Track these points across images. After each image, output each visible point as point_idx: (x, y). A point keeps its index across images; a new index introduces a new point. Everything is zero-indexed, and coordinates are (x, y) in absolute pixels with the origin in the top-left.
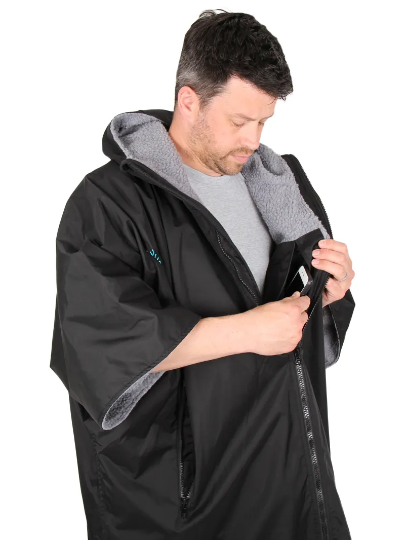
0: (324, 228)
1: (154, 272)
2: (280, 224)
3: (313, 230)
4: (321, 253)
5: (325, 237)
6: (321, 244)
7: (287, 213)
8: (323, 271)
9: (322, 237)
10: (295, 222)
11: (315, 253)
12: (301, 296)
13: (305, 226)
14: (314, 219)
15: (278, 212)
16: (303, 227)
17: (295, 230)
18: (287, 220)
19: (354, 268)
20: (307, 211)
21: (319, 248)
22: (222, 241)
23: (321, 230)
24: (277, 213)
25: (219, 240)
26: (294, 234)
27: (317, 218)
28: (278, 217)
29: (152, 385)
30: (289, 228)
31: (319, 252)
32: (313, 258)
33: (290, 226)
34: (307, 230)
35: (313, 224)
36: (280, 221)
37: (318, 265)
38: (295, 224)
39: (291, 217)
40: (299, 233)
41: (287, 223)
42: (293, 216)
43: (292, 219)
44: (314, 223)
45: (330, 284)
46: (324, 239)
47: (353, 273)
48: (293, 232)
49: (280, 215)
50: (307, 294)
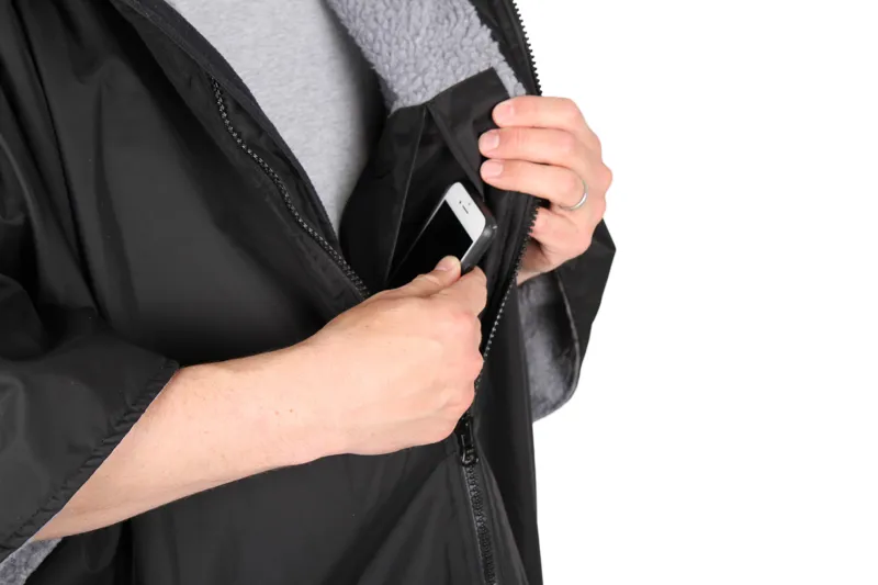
0: (505, 64)
1: (19, 220)
2: (385, 53)
3: (474, 73)
4: (504, 140)
5: (511, 93)
6: (501, 114)
7: (404, 21)
8: (518, 194)
9: (503, 94)
10: (426, 50)
11: (488, 144)
12: (464, 272)
13: (454, 61)
14: (478, 39)
15: (380, 17)
16: (446, 64)
17: (425, 72)
18: (404, 44)
19: (607, 160)
20: (461, 12)
21: (497, 127)
22: (230, 109)
23: (499, 73)
24: (376, 20)
25: (223, 107)
26: (423, 83)
27: (486, 33)
28: (380, 34)
29: (30, 571)
30: (410, 68)
31: (497, 140)
32: (484, 159)
33: (412, 61)
34: (459, 71)
35: (474, 55)
36: (385, 46)
37: (499, 177)
38: (426, 55)
39: (418, 34)
40: (437, 82)
41: (403, 53)
42: (423, 31)
43: (418, 40)
44: (481, 52)
45: (544, 226)
46: (507, 98)
47: (606, 175)
48: (420, 79)
49: (386, 26)
50: (482, 264)
